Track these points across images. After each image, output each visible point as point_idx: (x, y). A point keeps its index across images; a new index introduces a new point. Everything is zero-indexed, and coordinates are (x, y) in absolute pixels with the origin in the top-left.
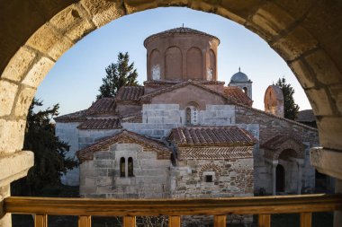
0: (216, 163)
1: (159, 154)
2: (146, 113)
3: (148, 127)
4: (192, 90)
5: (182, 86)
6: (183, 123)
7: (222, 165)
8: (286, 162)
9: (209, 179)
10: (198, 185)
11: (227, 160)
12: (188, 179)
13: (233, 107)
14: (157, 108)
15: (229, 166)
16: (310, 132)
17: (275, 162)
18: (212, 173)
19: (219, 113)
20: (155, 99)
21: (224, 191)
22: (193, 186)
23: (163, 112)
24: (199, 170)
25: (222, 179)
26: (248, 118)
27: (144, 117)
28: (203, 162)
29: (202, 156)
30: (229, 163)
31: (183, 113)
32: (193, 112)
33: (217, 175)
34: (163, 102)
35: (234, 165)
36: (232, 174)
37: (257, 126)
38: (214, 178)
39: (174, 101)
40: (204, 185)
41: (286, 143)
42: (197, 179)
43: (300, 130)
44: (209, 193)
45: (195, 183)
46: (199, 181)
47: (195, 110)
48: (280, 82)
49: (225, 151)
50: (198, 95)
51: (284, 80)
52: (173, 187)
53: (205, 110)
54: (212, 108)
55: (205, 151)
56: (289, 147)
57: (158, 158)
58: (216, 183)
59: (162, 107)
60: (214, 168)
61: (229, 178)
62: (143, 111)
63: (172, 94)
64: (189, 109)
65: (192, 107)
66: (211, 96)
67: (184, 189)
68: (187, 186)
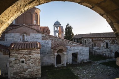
0: (25, 56)
1: (4, 53)
2: (6, 37)
3: (7, 42)
4: (25, 28)
5: (21, 27)
6: (21, 40)
7: (28, 56)
8: (61, 54)
9: (23, 62)
10: (18, 65)
11: (30, 55)
12: (14, 62)
13: (41, 34)
14: (11, 35)
15: (31, 57)
16: (70, 43)
17: (56, 54)
18: (24, 60)
19: (35, 36)
20: (10, 31)
21: (29, 66)
22: (16, 65)
23: (13, 36)
24: (18, 59)
25: (28, 62)
26: (47, 38)
27: (5, 38)
28: (20, 56)
29: (20, 53)
30: (30, 56)
31: (21, 37)
32: (25, 36)
33: (26, 60)
34: (13, 33)
35: (32, 56)
36: (32, 60)
37: (50, 41)
38: (25, 62)
39: (17, 32)
40: (21, 64)
41: (60, 47)
42: (18, 62)
43: (66, 42)
44: (23, 67)
45: (17, 64)
46: (19, 63)
47: (26, 35)
48: (68, 25)
49: (29, 51)
50: (27, 30)
51: (69, 24)
52: (8, 66)
53: (30, 35)
54: (33, 35)
55: (21, 52)
56: (61, 48)
57: (4, 55)
58: (26, 63)
59: (13, 34)
60: (25, 58)
61: (30, 61)
62: (5, 36)
63: (17, 30)
64: (24, 35)
65: (25, 35)
66: (32, 30)
67: (13, 66)
68: (14, 65)
